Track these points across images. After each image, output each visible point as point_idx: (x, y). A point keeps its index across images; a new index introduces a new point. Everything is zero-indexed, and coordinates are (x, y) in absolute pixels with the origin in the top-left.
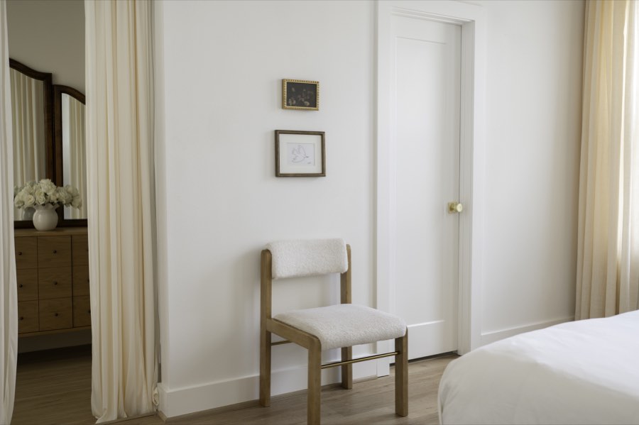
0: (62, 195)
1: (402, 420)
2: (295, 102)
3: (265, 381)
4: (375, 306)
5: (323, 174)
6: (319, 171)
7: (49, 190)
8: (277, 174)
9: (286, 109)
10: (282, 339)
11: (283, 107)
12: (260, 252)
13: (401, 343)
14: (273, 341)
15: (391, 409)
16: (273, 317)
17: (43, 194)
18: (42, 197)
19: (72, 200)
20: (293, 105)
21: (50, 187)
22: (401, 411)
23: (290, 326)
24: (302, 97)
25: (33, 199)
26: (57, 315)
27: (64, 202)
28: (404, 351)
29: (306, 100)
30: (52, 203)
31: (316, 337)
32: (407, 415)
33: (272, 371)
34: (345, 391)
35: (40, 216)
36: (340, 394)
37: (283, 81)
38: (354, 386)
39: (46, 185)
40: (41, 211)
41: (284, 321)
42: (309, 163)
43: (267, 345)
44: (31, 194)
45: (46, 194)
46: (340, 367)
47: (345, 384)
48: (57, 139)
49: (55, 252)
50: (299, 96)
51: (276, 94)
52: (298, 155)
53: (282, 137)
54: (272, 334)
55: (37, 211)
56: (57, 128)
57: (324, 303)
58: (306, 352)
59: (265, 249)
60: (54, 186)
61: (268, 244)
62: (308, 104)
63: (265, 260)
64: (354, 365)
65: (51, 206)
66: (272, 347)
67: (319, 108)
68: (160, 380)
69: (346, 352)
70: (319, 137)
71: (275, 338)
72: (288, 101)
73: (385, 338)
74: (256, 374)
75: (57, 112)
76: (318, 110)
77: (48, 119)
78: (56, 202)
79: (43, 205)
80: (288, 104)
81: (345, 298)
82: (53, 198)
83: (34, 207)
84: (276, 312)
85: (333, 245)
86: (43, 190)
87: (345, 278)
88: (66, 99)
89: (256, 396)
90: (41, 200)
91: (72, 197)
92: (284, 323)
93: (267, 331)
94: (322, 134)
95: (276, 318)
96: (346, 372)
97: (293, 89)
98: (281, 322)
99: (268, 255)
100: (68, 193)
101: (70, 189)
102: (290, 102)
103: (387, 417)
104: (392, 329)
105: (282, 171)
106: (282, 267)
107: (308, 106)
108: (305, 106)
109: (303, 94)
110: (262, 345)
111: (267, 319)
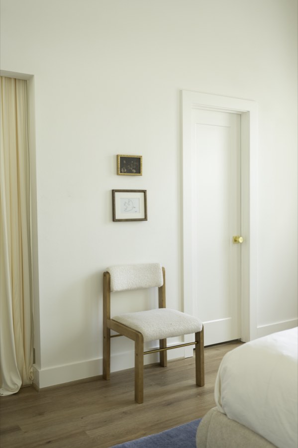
1: (200, 389)
2: (126, 170)
3: (106, 362)
4: (182, 311)
5: (145, 219)
6: (143, 217)
8: (114, 219)
9: (120, 175)
10: (118, 334)
11: (118, 174)
12: (103, 273)
13: (199, 336)
14: (111, 335)
15: (193, 381)
16: (111, 318)
20: (124, 172)
22: (199, 383)
23: (123, 325)
24: (131, 167)
28: (201, 341)
29: (133, 169)
31: (140, 333)
32: (204, 385)
33: (112, 355)
34: (162, 368)
36: (159, 370)
37: (117, 156)
38: (168, 365)
41: (119, 321)
42: (136, 212)
43: (107, 338)
46: (159, 353)
47: (162, 364)
50: (129, 166)
51: (113, 165)
52: (128, 206)
53: (117, 194)
54: (111, 330)
57: (147, 308)
58: (133, 342)
59: (105, 271)
61: (108, 268)
62: (135, 171)
63: (106, 278)
64: (168, 351)
66: (111, 339)
67: (143, 174)
68: (34, 362)
69: (163, 342)
70: (143, 194)
71: (113, 333)
73: (189, 333)
74: (101, 357)
76: (141, 175)
80: (121, 172)
81: (162, 305)
84: (113, 315)
85: (153, 268)
87: (162, 290)
89: (101, 373)
92: (119, 323)
93: (107, 328)
94: (144, 192)
95: (114, 319)
96: (163, 356)
97: (125, 162)
98: (117, 322)
99: (107, 276)
102: (122, 170)
103: (191, 387)
104: (193, 327)
105: (117, 217)
106: (118, 283)
107: (135, 173)
108: (133, 173)
109: (132, 165)
110: (104, 337)
111: (108, 320)
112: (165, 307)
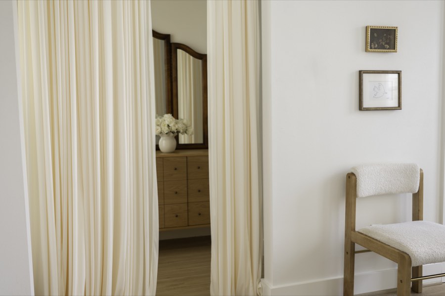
0: (180, 126)
2: (376, 46)
5: (399, 107)
6: (396, 105)
7: (171, 122)
8: (361, 108)
9: (369, 52)
10: (366, 249)
11: (366, 50)
12: (347, 176)
14: (356, 250)
16: (357, 229)
17: (166, 126)
18: (166, 128)
19: (187, 130)
20: (375, 49)
21: (171, 120)
23: (377, 240)
24: (382, 41)
25: (159, 130)
26: (177, 216)
27: (182, 131)
29: (386, 44)
30: (173, 132)
31: (406, 253)
33: (355, 274)
35: (164, 142)
37: (367, 27)
38: (424, 290)
39: (168, 118)
40: (165, 138)
41: (369, 235)
42: (388, 98)
43: (350, 253)
44: (158, 125)
45: (168, 126)
47: (415, 289)
48: (174, 84)
49: (176, 169)
50: (381, 40)
51: (360, 39)
52: (378, 91)
53: (365, 76)
54: (356, 244)
55: (162, 138)
56: (174, 76)
59: (350, 172)
60: (174, 119)
61: (353, 168)
62: (388, 47)
63: (350, 181)
65: (172, 134)
66: (356, 255)
67: (398, 51)
68: (263, 277)
70: (397, 75)
71: (358, 247)
72: (371, 45)
74: (341, 276)
75: (173, 64)
76: (396, 52)
77: (168, 69)
78: (176, 131)
79: (167, 134)
80: (371, 48)
81: (417, 215)
82: (174, 129)
83: (160, 135)
84: (359, 227)
85: (409, 171)
86: (167, 123)
87: (417, 198)
88: (180, 53)
90: (166, 130)
91: (187, 127)
93: (351, 242)
94: (399, 73)
95: (360, 231)
97: (375, 35)
98: (366, 235)
99: (353, 177)
100: (184, 124)
101: (185, 121)
102: (372, 46)
105: (365, 105)
106: (365, 188)
107: (388, 49)
108: (386, 49)
109: (384, 38)
110: (346, 253)
111: (352, 232)
112: (422, 220)
